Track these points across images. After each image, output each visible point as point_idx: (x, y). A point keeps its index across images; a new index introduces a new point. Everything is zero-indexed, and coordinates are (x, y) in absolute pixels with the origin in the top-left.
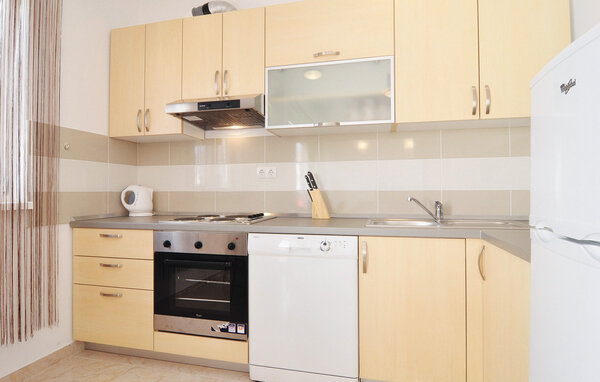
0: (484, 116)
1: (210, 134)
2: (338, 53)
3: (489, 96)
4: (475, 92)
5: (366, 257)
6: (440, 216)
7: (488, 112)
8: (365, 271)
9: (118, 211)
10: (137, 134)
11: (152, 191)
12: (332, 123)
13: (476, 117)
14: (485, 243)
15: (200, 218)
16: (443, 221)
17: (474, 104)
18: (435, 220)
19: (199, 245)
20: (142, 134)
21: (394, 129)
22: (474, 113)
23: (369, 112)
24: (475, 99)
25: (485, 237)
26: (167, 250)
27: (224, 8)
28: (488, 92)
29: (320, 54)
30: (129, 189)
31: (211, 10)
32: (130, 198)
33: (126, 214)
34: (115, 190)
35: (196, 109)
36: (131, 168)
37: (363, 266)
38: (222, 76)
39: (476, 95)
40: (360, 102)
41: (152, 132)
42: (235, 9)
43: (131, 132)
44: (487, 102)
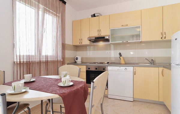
0: (164, 39)
1: (95, 44)
2: (127, 25)
3: (165, 34)
4: (162, 33)
5: (135, 72)
6: (152, 63)
7: (165, 38)
8: (135, 75)
9: (74, 62)
10: (79, 44)
11: (81, 57)
12: (126, 41)
13: (162, 39)
14: (163, 68)
15: (95, 63)
16: (153, 64)
17: (161, 36)
18: (152, 64)
19: (96, 69)
20: (80, 44)
21: (141, 42)
22: (161, 39)
23: (135, 38)
24: (162, 35)
25: (164, 67)
26: (89, 70)
27: (98, 15)
28: (165, 33)
29: (123, 25)
30: (77, 57)
31: (96, 15)
32: (77, 59)
33: (76, 62)
34: (73, 57)
35: (94, 39)
36: (76, 52)
37: (134, 73)
38: (99, 31)
39: (162, 34)
40: (133, 36)
41: (83, 44)
42: (102, 15)
43: (78, 44)
44: (165, 36)
